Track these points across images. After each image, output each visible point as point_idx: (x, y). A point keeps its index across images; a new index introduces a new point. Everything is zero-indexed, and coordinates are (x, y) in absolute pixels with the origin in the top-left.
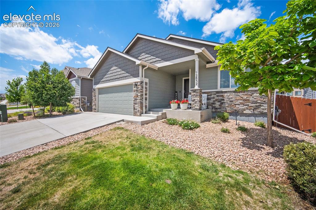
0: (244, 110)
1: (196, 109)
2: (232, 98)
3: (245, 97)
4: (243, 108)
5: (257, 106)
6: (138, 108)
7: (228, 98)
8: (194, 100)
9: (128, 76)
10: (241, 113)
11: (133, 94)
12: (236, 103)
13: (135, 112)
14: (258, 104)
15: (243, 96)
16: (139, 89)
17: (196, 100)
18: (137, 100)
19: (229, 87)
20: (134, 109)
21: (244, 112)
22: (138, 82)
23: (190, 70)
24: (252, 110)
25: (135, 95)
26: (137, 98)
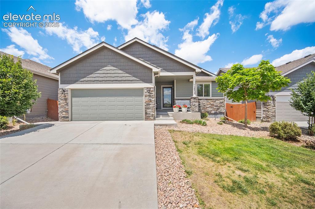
0: (212, 111)
1: (196, 111)
2: (205, 103)
3: (212, 103)
4: (211, 110)
5: (218, 108)
6: (152, 112)
7: (202, 103)
8: (195, 105)
9: (136, 80)
10: (210, 113)
11: (144, 99)
12: (207, 107)
13: (148, 117)
14: (218, 107)
15: (211, 102)
16: (152, 94)
17: (196, 105)
18: (150, 105)
19: (203, 96)
20: (146, 113)
21: (212, 112)
22: (151, 88)
23: (175, 81)
24: (215, 111)
25: (147, 100)
26: (150, 103)
